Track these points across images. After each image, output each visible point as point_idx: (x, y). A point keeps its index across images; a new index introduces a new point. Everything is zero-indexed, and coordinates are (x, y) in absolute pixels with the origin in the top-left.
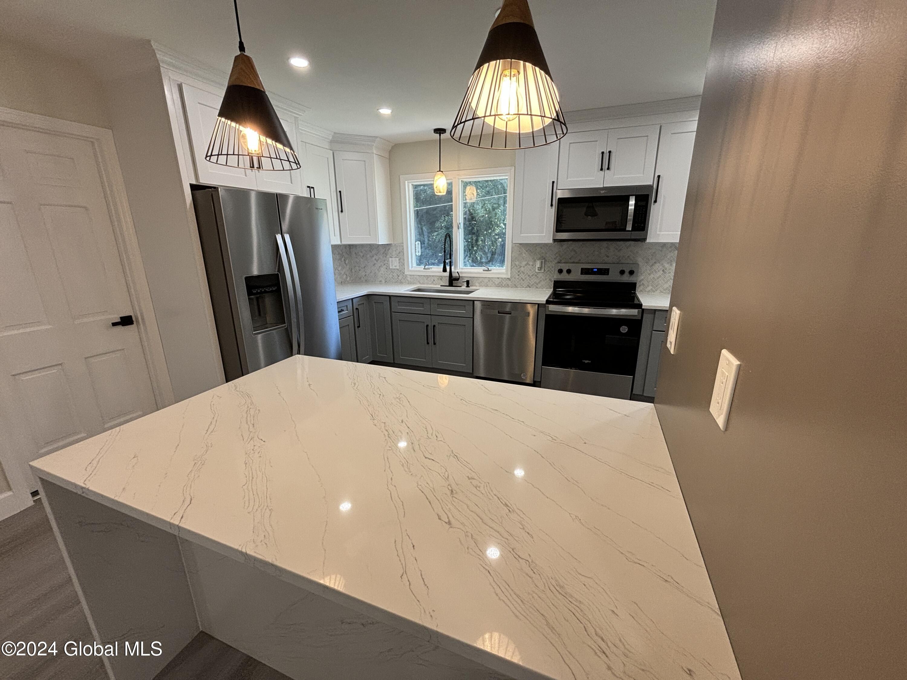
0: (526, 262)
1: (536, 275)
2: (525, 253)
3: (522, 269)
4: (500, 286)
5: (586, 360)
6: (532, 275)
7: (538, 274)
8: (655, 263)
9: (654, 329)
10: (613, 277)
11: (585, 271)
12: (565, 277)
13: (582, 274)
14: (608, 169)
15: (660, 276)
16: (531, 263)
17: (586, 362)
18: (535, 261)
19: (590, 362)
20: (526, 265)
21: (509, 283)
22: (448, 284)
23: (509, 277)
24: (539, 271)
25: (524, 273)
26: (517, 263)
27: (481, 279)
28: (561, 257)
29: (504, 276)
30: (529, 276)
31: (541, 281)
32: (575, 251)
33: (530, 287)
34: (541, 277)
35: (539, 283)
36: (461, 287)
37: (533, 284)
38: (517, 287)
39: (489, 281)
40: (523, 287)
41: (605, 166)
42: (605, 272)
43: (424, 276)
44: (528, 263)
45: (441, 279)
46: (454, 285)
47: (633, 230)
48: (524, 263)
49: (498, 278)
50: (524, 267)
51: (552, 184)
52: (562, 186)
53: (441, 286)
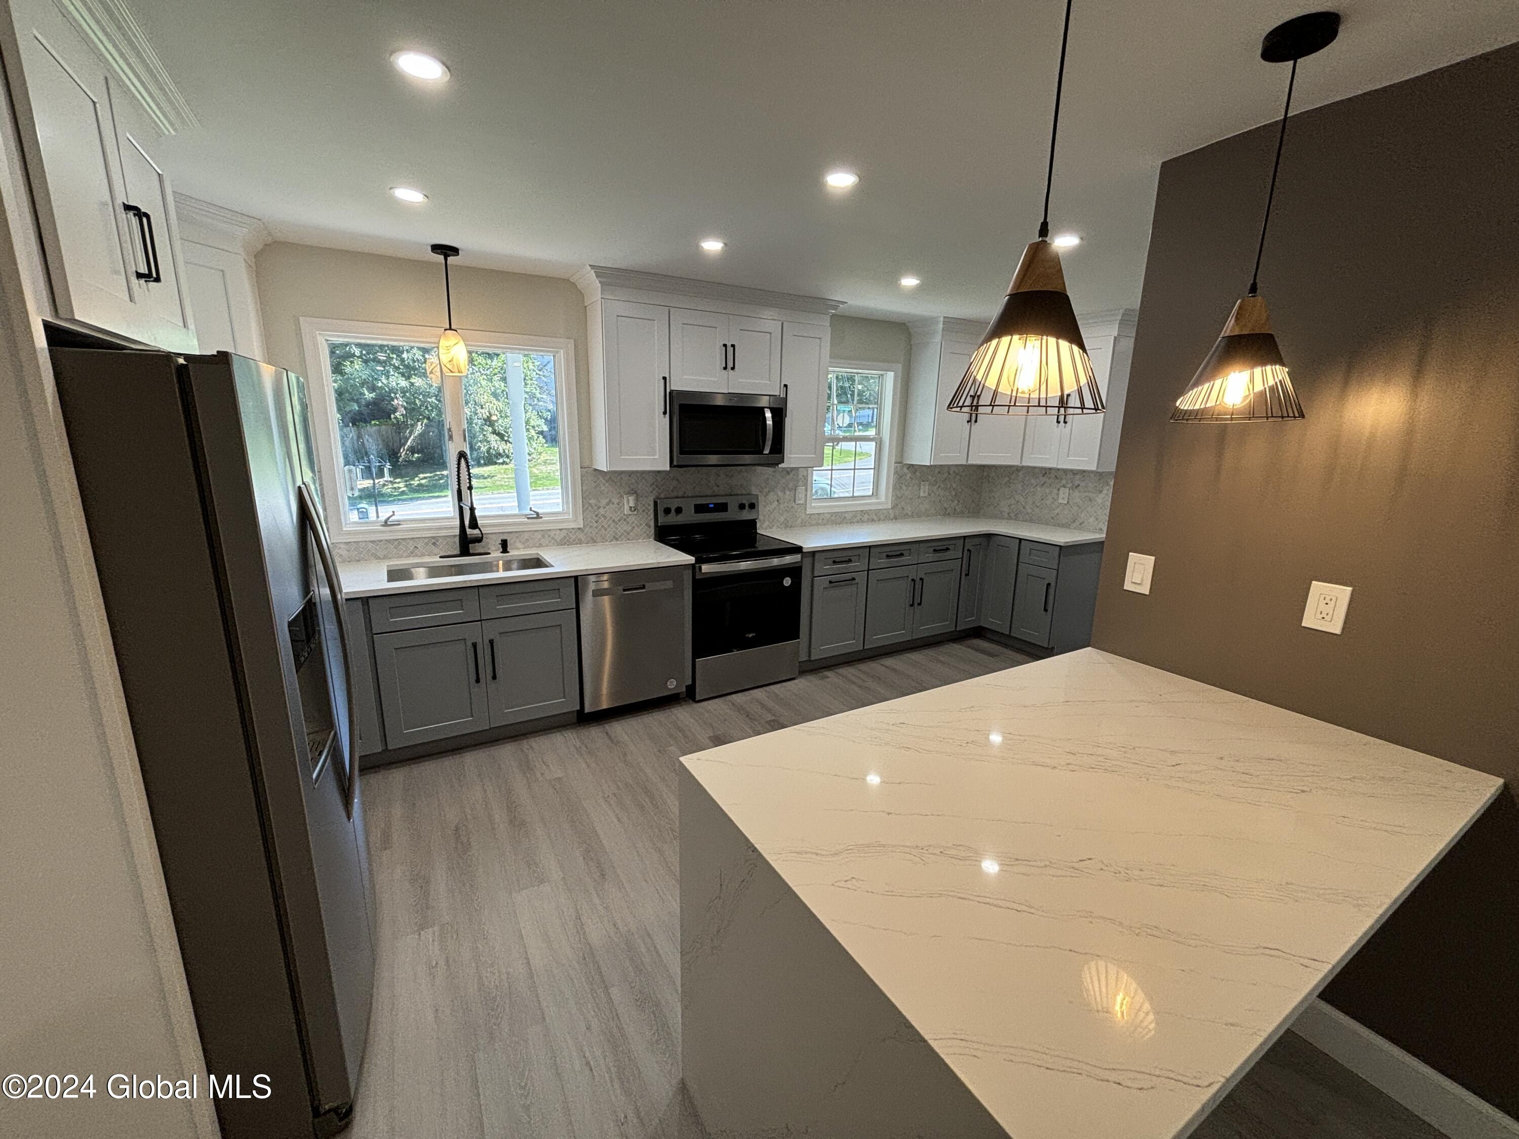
0: (608, 500)
1: (625, 520)
2: (604, 485)
3: (602, 511)
4: (565, 544)
5: (750, 633)
6: (619, 521)
7: (628, 518)
8: (769, 492)
9: (816, 575)
10: (733, 514)
11: (700, 509)
12: (673, 519)
13: (696, 512)
14: (733, 368)
15: (775, 508)
16: (616, 501)
17: (750, 636)
18: (621, 497)
19: (755, 635)
20: (608, 504)
21: (581, 536)
22: (457, 552)
23: (582, 526)
24: (630, 513)
25: (605, 517)
26: (592, 501)
27: (526, 536)
28: (660, 489)
29: (573, 525)
30: (614, 521)
31: (634, 527)
32: (677, 480)
33: (617, 539)
34: (633, 523)
35: (631, 531)
36: (489, 554)
37: (622, 534)
38: (595, 542)
39: (543, 536)
40: (607, 541)
41: (730, 365)
42: (723, 507)
43: (388, 541)
44: (610, 501)
45: (434, 544)
46: (471, 551)
47: (771, 453)
48: (604, 502)
49: (560, 530)
50: (604, 508)
51: (663, 381)
52: (677, 385)
53: (441, 557)
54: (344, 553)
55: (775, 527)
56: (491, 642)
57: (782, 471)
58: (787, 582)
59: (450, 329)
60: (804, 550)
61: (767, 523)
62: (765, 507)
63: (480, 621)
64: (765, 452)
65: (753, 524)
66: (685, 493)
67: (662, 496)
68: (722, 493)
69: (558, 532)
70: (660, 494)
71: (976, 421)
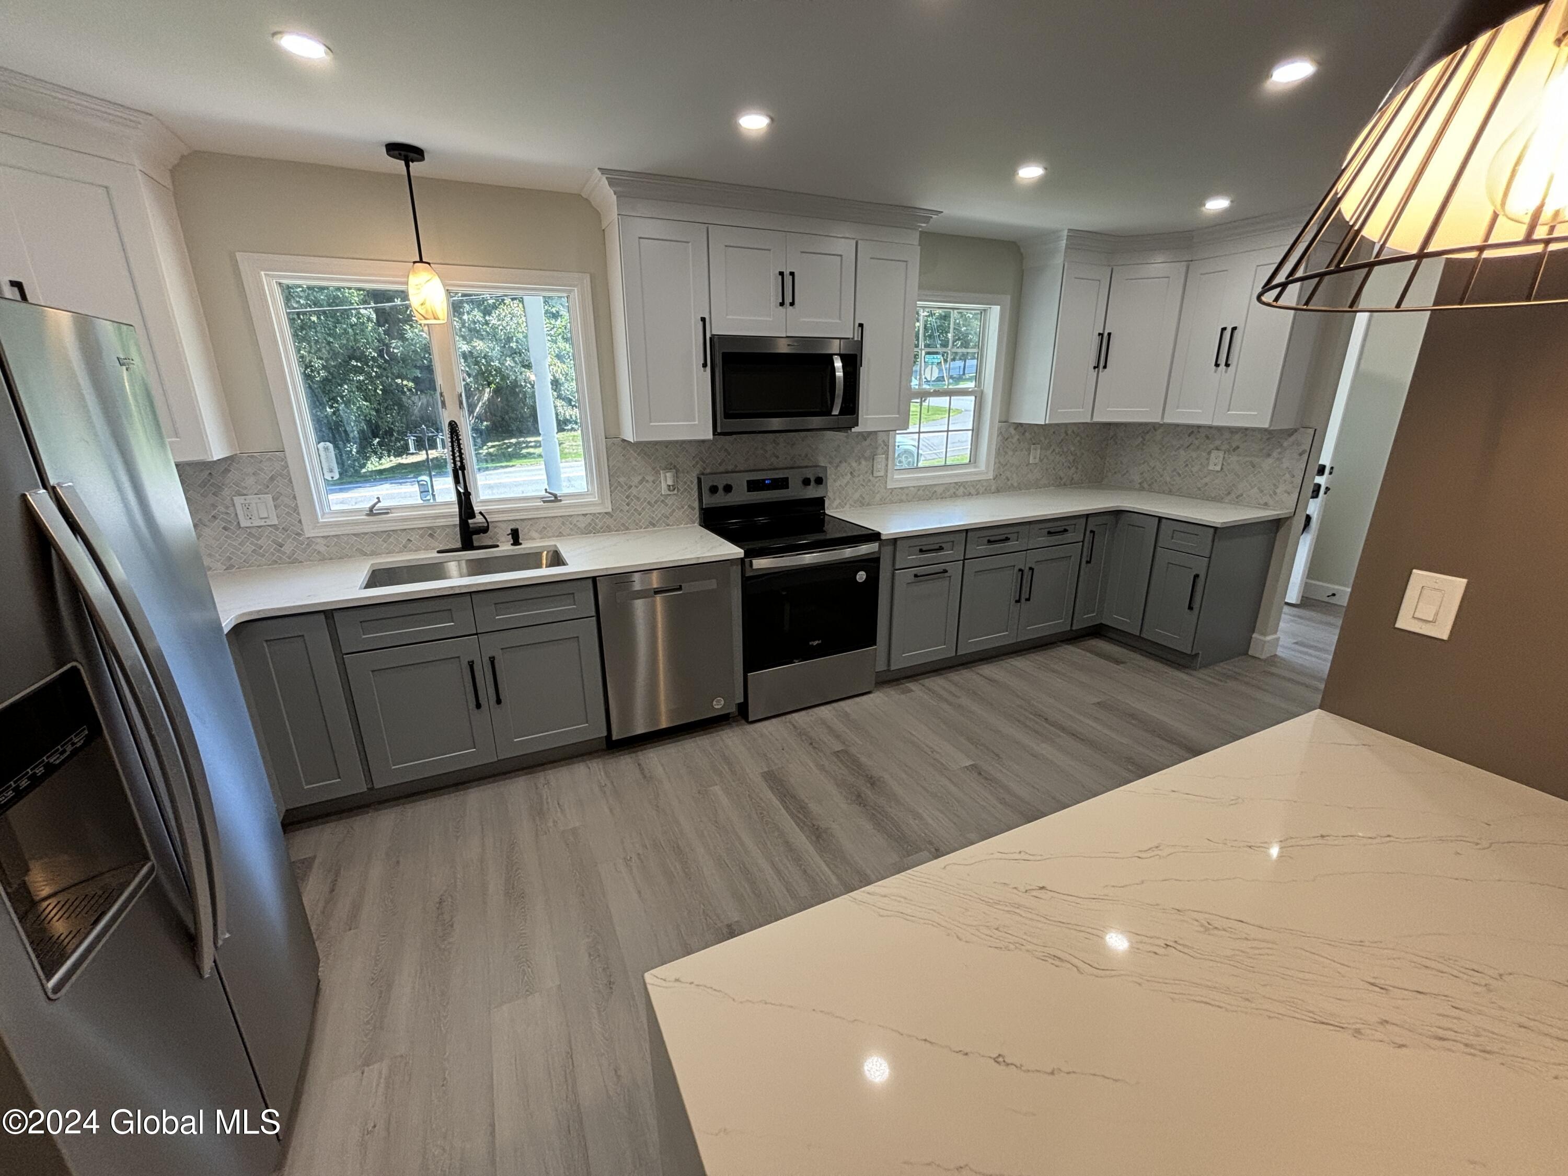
0: (640, 478)
1: (663, 501)
2: (636, 459)
3: (634, 491)
4: (590, 532)
5: (814, 641)
6: (656, 502)
7: (666, 499)
8: (840, 462)
9: (897, 568)
10: (796, 492)
11: (754, 486)
12: (721, 499)
13: (749, 490)
14: (792, 304)
15: (848, 482)
16: (650, 478)
17: (817, 642)
18: (658, 473)
19: (820, 642)
20: (641, 482)
21: (609, 521)
22: (459, 545)
23: (610, 510)
24: (670, 493)
25: (638, 499)
26: (622, 480)
27: (542, 524)
28: (704, 462)
29: (599, 509)
30: (649, 503)
31: (674, 510)
32: (726, 450)
33: (654, 525)
34: (673, 504)
35: (671, 514)
36: (498, 546)
37: (660, 519)
38: (627, 529)
39: (563, 523)
40: (641, 528)
41: (788, 299)
42: (782, 484)
43: (375, 533)
44: (644, 478)
45: (431, 535)
46: (476, 544)
47: (841, 413)
48: (636, 479)
49: (585, 515)
50: (637, 487)
51: (701, 323)
52: (719, 328)
53: (439, 552)
54: (322, 549)
55: (848, 506)
56: (492, 660)
57: (857, 436)
58: (861, 576)
59: (421, 261)
60: (883, 537)
61: (837, 502)
62: (835, 481)
63: (477, 634)
64: (834, 413)
65: (820, 502)
66: (736, 466)
67: (708, 471)
68: (781, 465)
69: (581, 518)
70: (705, 469)
71: (1105, 367)
